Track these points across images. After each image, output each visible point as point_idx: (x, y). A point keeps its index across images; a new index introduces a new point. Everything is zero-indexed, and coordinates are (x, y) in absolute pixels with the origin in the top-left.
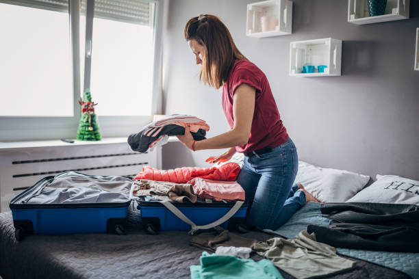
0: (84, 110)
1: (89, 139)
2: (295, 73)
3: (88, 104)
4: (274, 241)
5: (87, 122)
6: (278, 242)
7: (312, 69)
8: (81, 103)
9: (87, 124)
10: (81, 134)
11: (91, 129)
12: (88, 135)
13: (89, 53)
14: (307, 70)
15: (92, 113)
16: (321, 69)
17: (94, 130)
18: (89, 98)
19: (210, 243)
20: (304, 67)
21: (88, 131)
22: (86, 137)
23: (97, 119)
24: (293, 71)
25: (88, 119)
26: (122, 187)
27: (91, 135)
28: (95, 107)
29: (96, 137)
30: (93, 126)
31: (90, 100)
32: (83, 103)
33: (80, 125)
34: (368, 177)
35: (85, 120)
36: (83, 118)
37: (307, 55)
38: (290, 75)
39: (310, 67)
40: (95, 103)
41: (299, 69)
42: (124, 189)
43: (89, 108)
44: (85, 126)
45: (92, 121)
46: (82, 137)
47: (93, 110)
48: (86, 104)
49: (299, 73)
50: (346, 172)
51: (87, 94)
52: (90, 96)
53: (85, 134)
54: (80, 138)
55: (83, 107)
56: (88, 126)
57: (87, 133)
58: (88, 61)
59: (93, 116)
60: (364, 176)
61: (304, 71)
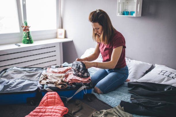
0: (24, 30)
1: (27, 43)
2: (120, 15)
3: (26, 27)
4: (103, 111)
5: (26, 35)
6: (105, 113)
7: (128, 13)
8: (23, 27)
9: (26, 36)
10: (24, 41)
11: (28, 38)
12: (27, 41)
13: (24, 3)
14: (125, 13)
15: (28, 31)
16: (132, 13)
17: (30, 39)
18: (26, 24)
19: (73, 112)
20: (124, 12)
21: (27, 40)
22: (26, 42)
23: (31, 34)
24: (119, 14)
25: (26, 34)
26: (36, 76)
27: (28, 41)
28: (29, 28)
29: (30, 42)
30: (29, 37)
31: (26, 25)
32: (24, 27)
33: (23, 36)
34: (151, 64)
35: (25, 35)
36: (24, 34)
37: (126, 5)
38: (117, 15)
39: (127, 12)
40: (29, 26)
41: (121, 12)
42: (37, 78)
43: (26, 29)
44: (25, 37)
45: (28, 35)
46: (24, 42)
47: (28, 30)
48: (25, 27)
49: (122, 15)
50: (141, 62)
51: (25, 22)
52: (26, 23)
53: (25, 41)
54: (24, 43)
55: (24, 28)
56: (27, 37)
57: (26, 40)
58: (24, 6)
59: (28, 33)
60: (150, 64)
61: (124, 14)
